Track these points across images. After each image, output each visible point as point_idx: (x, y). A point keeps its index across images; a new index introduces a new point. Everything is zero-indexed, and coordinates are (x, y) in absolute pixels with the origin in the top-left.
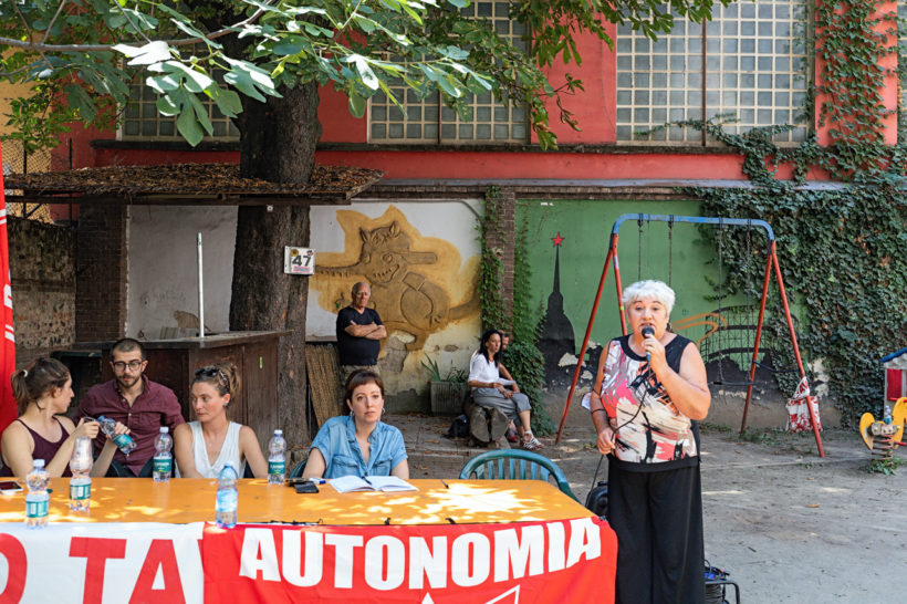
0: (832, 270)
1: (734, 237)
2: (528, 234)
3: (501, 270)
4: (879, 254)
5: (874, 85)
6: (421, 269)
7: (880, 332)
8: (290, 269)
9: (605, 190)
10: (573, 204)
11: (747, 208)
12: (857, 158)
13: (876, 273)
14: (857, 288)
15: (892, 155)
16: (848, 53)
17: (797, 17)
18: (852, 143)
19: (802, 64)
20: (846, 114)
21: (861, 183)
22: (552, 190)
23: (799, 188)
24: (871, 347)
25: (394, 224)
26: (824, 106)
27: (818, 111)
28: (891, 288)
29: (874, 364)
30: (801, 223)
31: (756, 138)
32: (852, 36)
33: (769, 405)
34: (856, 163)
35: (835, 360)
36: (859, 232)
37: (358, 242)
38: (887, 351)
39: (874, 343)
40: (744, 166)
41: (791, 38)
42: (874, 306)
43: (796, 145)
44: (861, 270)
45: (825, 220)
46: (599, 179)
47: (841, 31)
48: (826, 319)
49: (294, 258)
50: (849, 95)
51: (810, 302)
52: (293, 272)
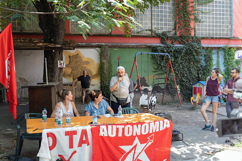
0: (181, 65)
1: (160, 57)
2: (111, 57)
3: (105, 65)
4: (191, 61)
5: (189, 22)
6: (85, 66)
7: (191, 79)
8: (59, 66)
9: (130, 46)
10: (122, 49)
11: (162, 50)
12: (186, 39)
13: (190, 65)
14: (186, 69)
15: (193, 38)
16: (184, 14)
17: (172, 5)
18: (185, 35)
19: (173, 17)
20: (183, 29)
21: (187, 45)
22: (117, 46)
23: (174, 46)
24: (189, 82)
25: (78, 54)
26: (179, 27)
27: (177, 28)
28: (193, 69)
29: (190, 86)
30: (174, 54)
31: (164, 34)
32: (185, 10)
33: (168, 96)
34: (186, 40)
35: (182, 85)
36: (186, 56)
37: (69, 59)
38: (192, 83)
39: (190, 81)
40: (161, 41)
41: (171, 10)
42: (190, 73)
43: (172, 36)
44: (187, 65)
45: (179, 53)
46: (128, 43)
47: (182, 9)
48: (180, 76)
49: (60, 63)
50: (184, 24)
51: (176, 72)
52: (60, 67)
